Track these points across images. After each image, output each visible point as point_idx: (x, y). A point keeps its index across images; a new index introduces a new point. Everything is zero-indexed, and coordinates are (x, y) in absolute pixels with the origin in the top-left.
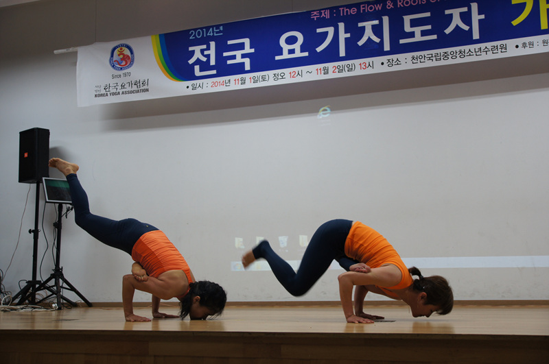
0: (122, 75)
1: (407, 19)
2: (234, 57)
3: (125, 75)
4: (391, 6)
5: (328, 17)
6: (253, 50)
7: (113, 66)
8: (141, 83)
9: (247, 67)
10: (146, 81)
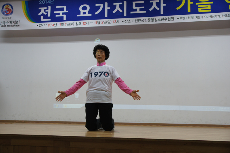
0: (7, 18)
1: (134, 3)
2: (59, 14)
3: (9, 18)
6: (67, 11)
7: (3, 13)
8: (16, 22)
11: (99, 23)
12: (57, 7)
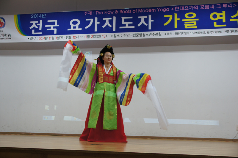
1: (123, 18)
2: (50, 28)
4: (117, 13)
5: (91, 14)
8: (8, 35)
9: (55, 32)
10: (10, 35)
11: (89, 37)
12: (48, 21)
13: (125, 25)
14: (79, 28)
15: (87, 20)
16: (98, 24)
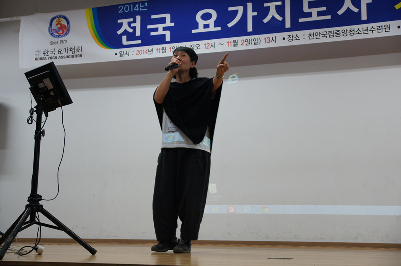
0: (59, 42)
1: (306, 1)
2: (156, 29)
6: (173, 24)
7: (52, 34)
8: (76, 49)
9: (168, 38)
10: (80, 48)
11: (236, 44)
12: (153, 17)
13: (310, 14)
14: (215, 26)
15: (230, 9)
16: (253, 16)
